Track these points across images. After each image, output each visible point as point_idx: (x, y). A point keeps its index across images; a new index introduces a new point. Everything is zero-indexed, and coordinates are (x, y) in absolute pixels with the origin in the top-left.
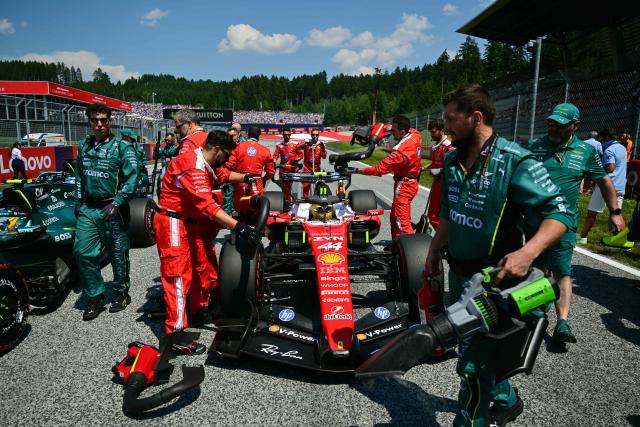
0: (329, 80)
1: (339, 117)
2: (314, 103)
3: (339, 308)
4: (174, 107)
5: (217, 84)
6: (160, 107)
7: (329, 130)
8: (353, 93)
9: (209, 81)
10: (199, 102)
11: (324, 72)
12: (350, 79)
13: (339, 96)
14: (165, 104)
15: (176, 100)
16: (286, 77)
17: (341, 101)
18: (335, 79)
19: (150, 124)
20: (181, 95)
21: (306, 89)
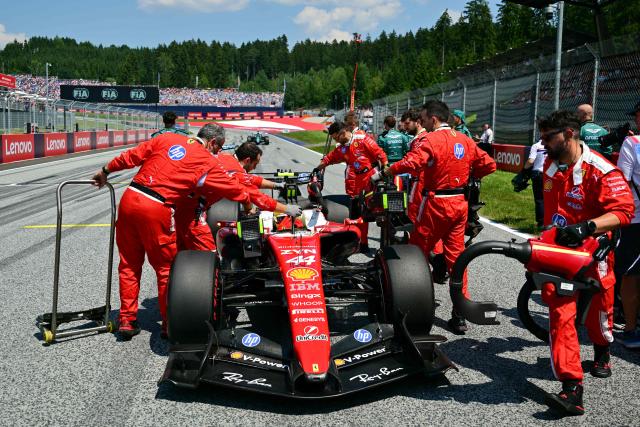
0: (290, 48)
1: (304, 97)
2: (270, 78)
3: (313, 328)
4: (75, 82)
5: (137, 50)
6: (56, 83)
7: (291, 116)
8: (324, 65)
9: (124, 47)
10: (109, 76)
11: (284, 38)
12: (320, 46)
13: (305, 70)
14: (61, 78)
15: (77, 73)
16: (231, 43)
17: (306, 76)
18: (298, 47)
19: (41, 106)
20: (85, 67)
21: (258, 58)
